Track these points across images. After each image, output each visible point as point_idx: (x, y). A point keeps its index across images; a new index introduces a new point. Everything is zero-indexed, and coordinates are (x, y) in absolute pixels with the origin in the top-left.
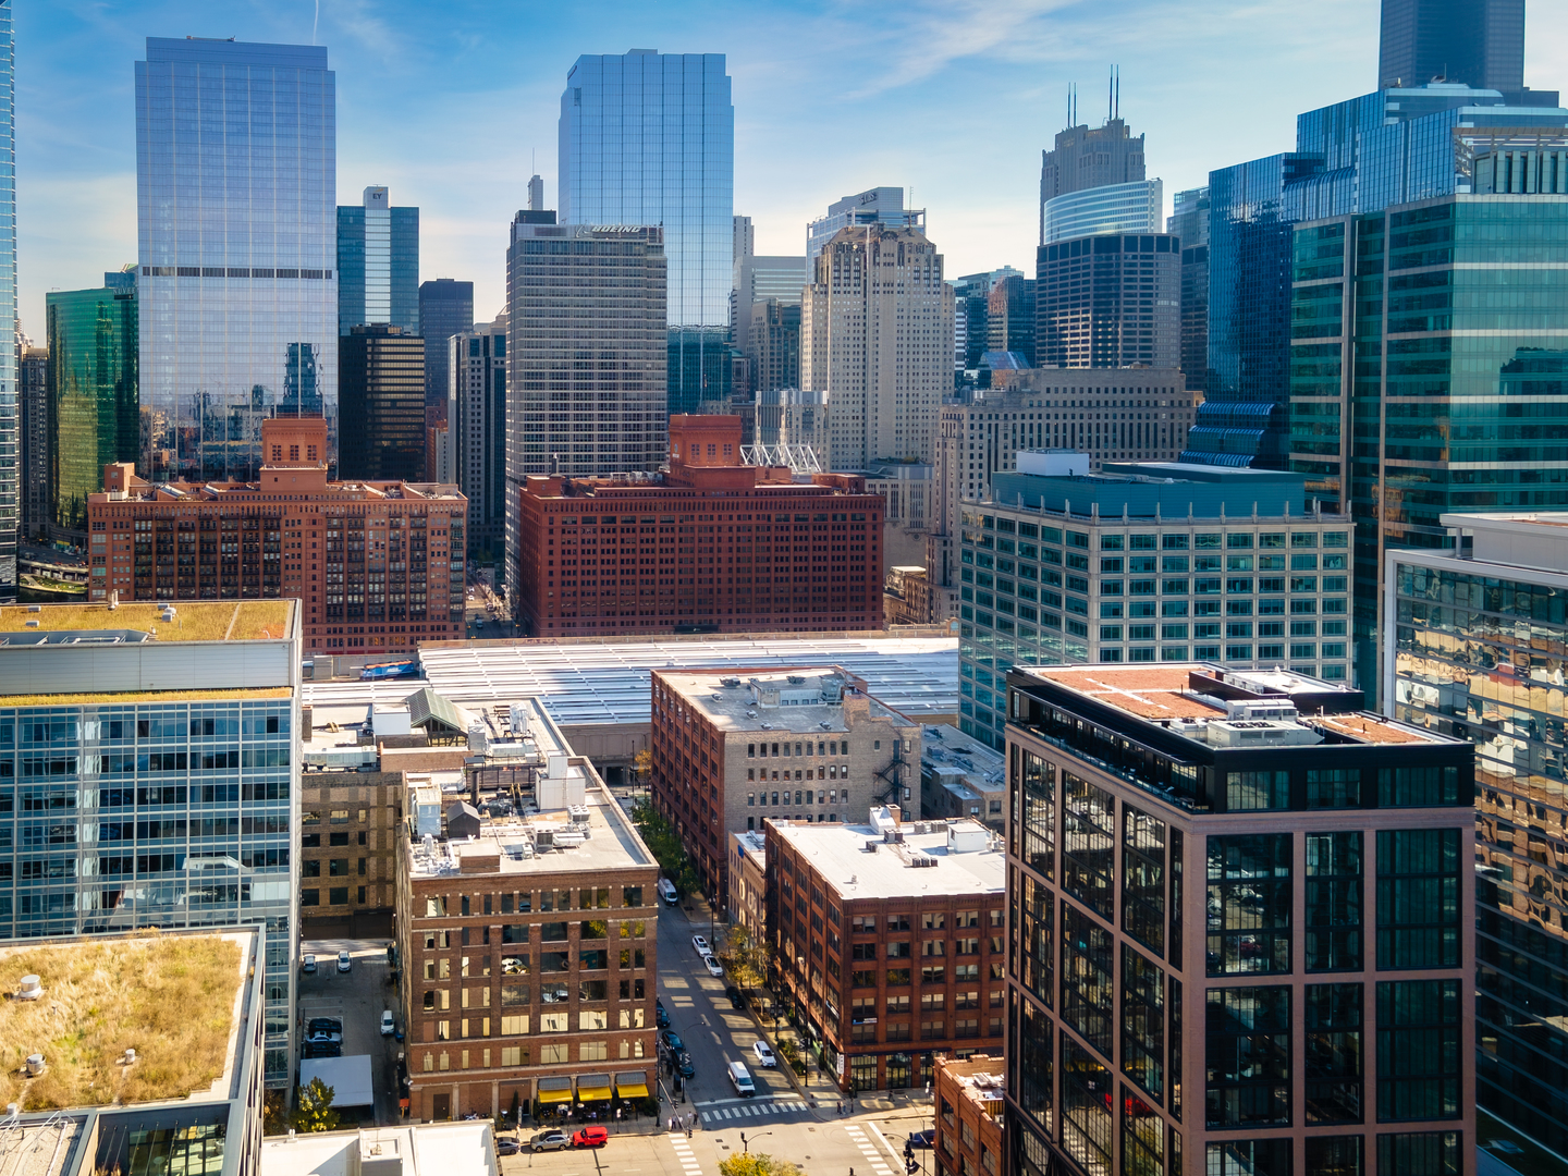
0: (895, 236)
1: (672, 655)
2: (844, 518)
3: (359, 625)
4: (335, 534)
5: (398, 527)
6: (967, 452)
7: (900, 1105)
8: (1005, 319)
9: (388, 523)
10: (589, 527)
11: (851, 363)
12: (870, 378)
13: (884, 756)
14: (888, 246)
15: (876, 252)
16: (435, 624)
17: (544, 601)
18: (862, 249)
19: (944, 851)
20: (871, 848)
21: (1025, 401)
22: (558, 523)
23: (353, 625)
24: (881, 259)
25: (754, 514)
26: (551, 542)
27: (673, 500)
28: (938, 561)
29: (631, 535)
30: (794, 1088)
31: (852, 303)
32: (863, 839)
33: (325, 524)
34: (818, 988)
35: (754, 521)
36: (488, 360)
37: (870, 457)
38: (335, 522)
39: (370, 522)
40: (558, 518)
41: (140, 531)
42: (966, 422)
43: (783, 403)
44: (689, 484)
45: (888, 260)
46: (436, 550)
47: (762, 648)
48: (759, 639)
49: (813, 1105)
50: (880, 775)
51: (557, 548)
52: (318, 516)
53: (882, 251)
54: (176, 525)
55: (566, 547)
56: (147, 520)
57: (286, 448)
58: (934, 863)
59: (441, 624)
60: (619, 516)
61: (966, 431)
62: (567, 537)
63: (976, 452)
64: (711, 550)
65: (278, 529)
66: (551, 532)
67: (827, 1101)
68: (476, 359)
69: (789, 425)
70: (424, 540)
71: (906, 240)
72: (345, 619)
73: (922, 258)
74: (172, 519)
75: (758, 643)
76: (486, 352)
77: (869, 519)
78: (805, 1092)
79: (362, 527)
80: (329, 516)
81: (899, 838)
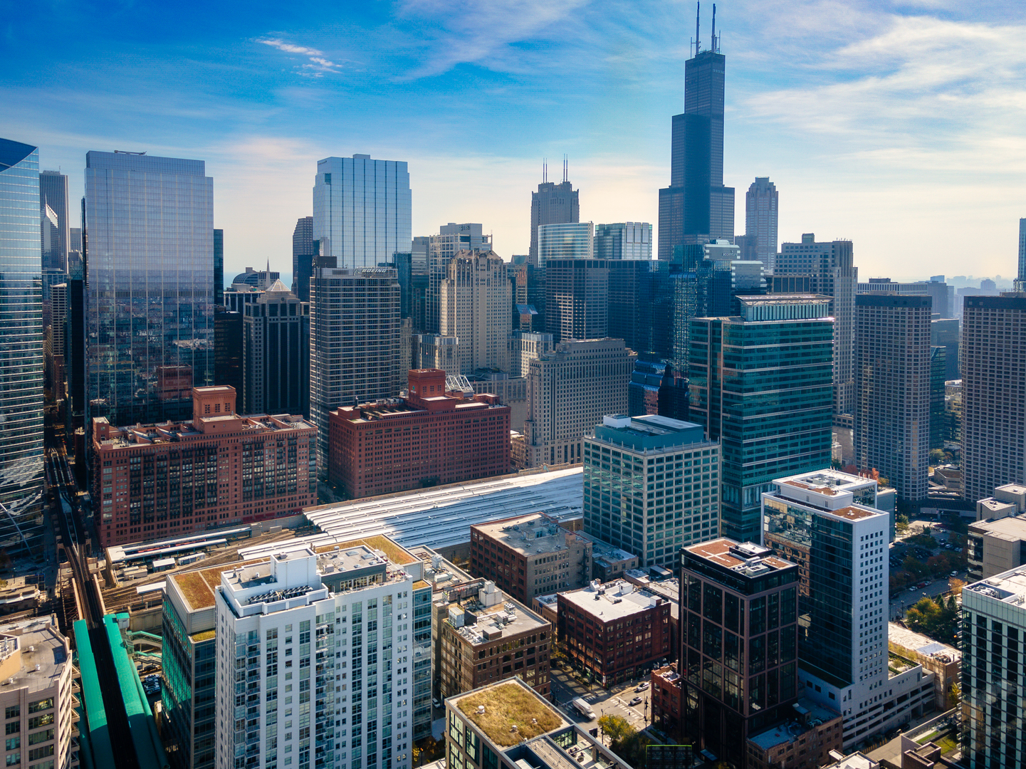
0: (485, 255)
1: (433, 500)
2: (494, 419)
3: (260, 501)
4: (247, 453)
5: (282, 445)
6: (543, 383)
7: (623, 689)
8: (526, 288)
9: (276, 444)
10: (379, 435)
11: (466, 320)
12: (475, 328)
13: (581, 555)
14: (483, 261)
15: (477, 264)
16: (301, 495)
17: (357, 476)
18: (470, 261)
19: (620, 594)
20: (597, 598)
21: (566, 358)
22: (363, 435)
23: (257, 502)
24: (480, 268)
25: (455, 420)
26: (360, 445)
27: (418, 418)
28: (530, 434)
29: (399, 437)
30: (588, 692)
31: (466, 290)
32: (593, 595)
33: (242, 448)
34: (590, 654)
35: (455, 425)
36: (265, 318)
37: (475, 368)
38: (247, 447)
39: (266, 444)
40: (364, 432)
41: (133, 464)
42: (542, 368)
43: (437, 343)
44: (423, 408)
45: (483, 268)
46: (301, 456)
47: (469, 490)
48: (465, 485)
49: (597, 696)
50: (579, 564)
51: (363, 447)
52: (238, 444)
53: (480, 263)
54: (155, 457)
55: (368, 447)
56: (137, 457)
57: (213, 406)
58: (621, 601)
59: (304, 494)
60: (393, 428)
61: (542, 373)
62: (368, 441)
63: (547, 382)
64: (436, 440)
65: (216, 453)
66: (360, 440)
67: (601, 693)
68: (258, 318)
69: (440, 356)
70: (296, 450)
71: (490, 257)
72: (253, 498)
73: (498, 266)
74: (154, 455)
75: (466, 488)
76: (263, 314)
77: (505, 418)
78: (592, 692)
79: (263, 448)
80: (244, 445)
81: (603, 592)
